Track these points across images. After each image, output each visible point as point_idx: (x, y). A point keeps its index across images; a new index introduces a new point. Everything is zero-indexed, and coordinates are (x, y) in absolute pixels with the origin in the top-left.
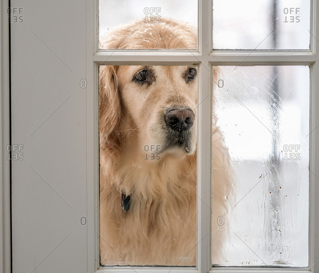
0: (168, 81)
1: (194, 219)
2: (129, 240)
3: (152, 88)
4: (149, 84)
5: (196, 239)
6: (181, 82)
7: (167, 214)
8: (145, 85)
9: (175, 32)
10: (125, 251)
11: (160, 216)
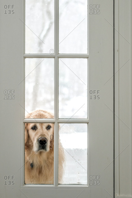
0: (41, 129)
1: (53, 170)
2: (33, 177)
3: (36, 131)
4: (36, 130)
5: (53, 176)
6: (45, 130)
7: (45, 169)
8: (34, 130)
9: (45, 115)
10: (32, 180)
11: (42, 169)
